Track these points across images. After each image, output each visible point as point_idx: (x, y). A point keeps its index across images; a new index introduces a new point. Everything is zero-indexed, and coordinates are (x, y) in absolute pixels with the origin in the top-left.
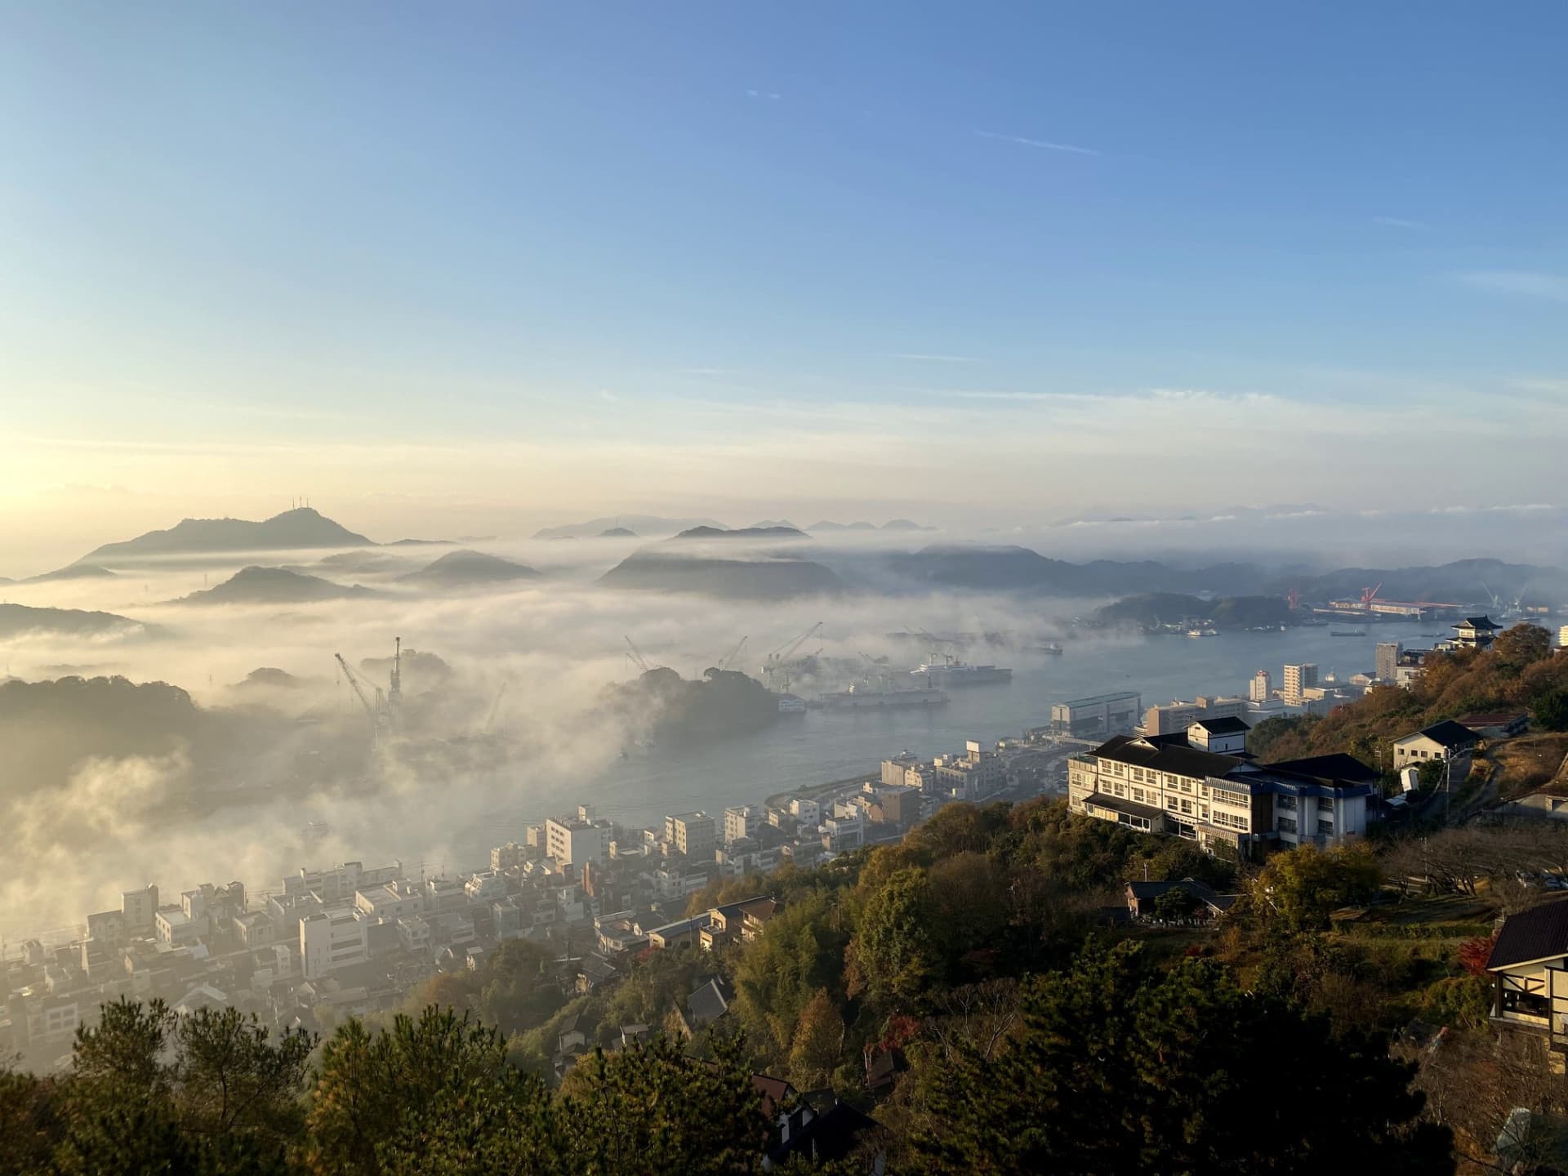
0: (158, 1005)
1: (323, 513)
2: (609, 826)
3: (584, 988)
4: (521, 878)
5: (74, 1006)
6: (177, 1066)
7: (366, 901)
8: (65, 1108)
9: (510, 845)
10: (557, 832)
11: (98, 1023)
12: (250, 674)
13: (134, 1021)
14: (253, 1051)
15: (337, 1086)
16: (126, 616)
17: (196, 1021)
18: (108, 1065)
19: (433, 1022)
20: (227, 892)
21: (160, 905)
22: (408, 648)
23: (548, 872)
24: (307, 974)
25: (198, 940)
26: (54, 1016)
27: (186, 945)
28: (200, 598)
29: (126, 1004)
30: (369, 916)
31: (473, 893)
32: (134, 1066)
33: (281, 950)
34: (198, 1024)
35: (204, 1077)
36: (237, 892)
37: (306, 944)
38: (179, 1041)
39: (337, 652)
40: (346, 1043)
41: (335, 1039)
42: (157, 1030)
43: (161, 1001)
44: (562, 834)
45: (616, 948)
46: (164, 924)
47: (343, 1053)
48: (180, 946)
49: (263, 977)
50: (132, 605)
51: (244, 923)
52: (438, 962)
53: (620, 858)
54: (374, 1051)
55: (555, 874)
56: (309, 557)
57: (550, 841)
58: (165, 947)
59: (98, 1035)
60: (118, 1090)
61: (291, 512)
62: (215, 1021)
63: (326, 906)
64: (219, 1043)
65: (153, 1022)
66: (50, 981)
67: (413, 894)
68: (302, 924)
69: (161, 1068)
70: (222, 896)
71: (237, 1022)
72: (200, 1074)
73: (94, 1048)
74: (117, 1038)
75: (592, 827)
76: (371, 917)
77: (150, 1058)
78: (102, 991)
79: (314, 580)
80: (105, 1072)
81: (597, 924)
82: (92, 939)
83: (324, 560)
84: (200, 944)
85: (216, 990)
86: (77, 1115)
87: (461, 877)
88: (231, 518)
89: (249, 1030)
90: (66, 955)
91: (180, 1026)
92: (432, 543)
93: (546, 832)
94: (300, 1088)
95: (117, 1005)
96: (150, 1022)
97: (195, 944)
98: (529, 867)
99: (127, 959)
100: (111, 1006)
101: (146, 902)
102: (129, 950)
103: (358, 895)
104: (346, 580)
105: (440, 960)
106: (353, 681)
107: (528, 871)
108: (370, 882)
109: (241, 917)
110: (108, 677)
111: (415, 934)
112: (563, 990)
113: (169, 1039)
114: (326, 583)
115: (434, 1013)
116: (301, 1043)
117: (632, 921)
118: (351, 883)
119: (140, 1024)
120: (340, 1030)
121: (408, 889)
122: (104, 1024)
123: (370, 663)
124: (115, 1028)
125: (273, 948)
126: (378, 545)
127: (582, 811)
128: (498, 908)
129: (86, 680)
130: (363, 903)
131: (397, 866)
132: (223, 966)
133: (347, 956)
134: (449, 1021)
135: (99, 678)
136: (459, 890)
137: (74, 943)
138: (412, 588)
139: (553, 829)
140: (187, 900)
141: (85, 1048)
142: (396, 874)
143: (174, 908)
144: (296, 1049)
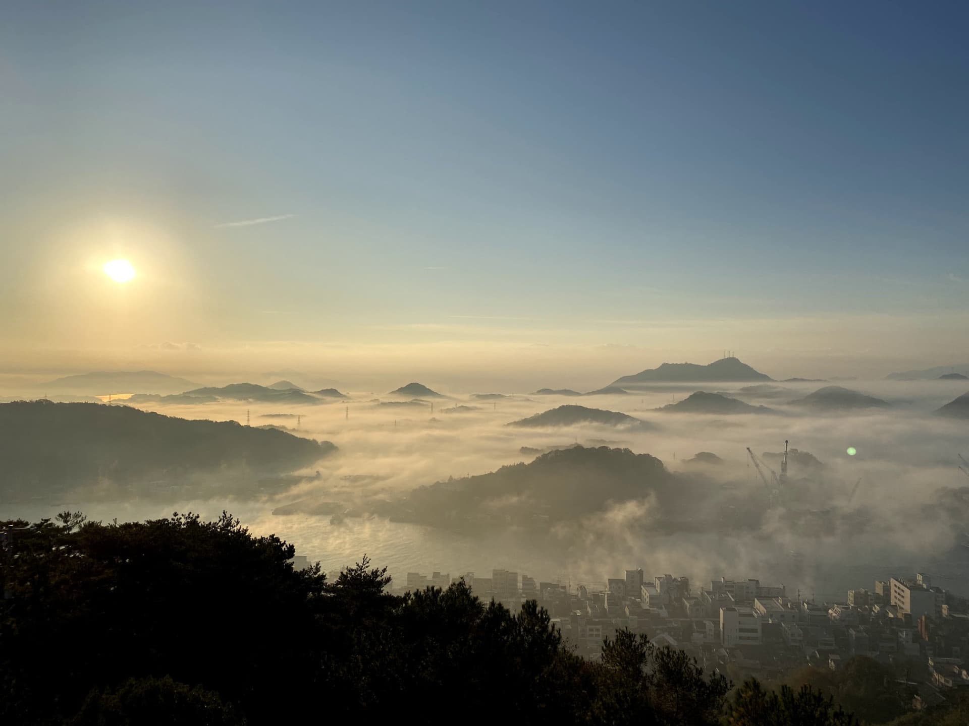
0: (644, 637)
1: (742, 361)
2: (941, 592)
3: (919, 707)
4: (871, 615)
5: (599, 627)
6: (653, 676)
7: (761, 607)
8: (597, 681)
9: (863, 591)
10: (899, 588)
11: (614, 639)
12: (696, 455)
13: (632, 643)
14: (694, 680)
15: (744, 719)
16: (632, 416)
17: (663, 653)
18: (618, 664)
19: (808, 697)
20: (679, 581)
21: (644, 581)
22: (794, 448)
23: (891, 615)
24: (724, 642)
25: (663, 606)
26: (591, 630)
27: (657, 608)
28: (670, 408)
29: (628, 633)
30: (763, 616)
31: (834, 617)
32: (631, 669)
33: (709, 624)
34: (665, 655)
35: (666, 687)
36: (684, 584)
37: (723, 624)
38: (654, 662)
39: (748, 447)
40: (750, 693)
41: (743, 689)
42: (643, 652)
43: (646, 636)
44: (903, 591)
45: (947, 684)
46: (646, 593)
47: (748, 700)
48: (653, 607)
49: (697, 638)
50: (635, 410)
51: (688, 603)
52: (808, 658)
53: (951, 618)
54: (767, 704)
55: (896, 618)
56: (733, 387)
57: (893, 594)
58: (646, 606)
59: (614, 646)
60: (623, 680)
61: (723, 360)
62: (673, 656)
63: (736, 603)
64: (675, 669)
65: (642, 647)
66: (589, 610)
67: (792, 608)
68: (721, 611)
69: (644, 675)
70: (676, 584)
71: (685, 660)
72: (664, 684)
73: (612, 652)
74: (623, 650)
75: (927, 590)
76: (763, 617)
77: (639, 667)
78: (614, 622)
79: (734, 401)
80: (617, 668)
81: (931, 662)
82: (610, 592)
83: (743, 389)
84: (664, 609)
85: (672, 639)
86: (602, 687)
87: (826, 604)
88: (688, 363)
89: (692, 667)
90: (597, 598)
91: (654, 654)
92: (809, 380)
93: (890, 586)
94: (721, 712)
95: (623, 632)
96: (640, 646)
97: (661, 608)
98: (876, 609)
99: (626, 608)
100: (620, 632)
101: (637, 578)
102: (628, 603)
103: (756, 600)
104: (755, 403)
105: (810, 657)
106: (757, 466)
107: (876, 611)
108: (765, 595)
109: (687, 599)
110: (622, 448)
111: (792, 635)
112: (902, 703)
113: (649, 659)
114: (742, 403)
115: (808, 691)
116: (722, 685)
117: (961, 667)
118: (752, 593)
119: (635, 646)
120: (746, 683)
121: (789, 605)
122: (617, 641)
123: (768, 455)
124: (622, 644)
125: (705, 622)
126: (776, 381)
127: (920, 578)
128: (852, 632)
129: (611, 448)
130: (759, 607)
131: (782, 588)
132: (676, 625)
133: (748, 638)
134: (819, 699)
135: (618, 449)
136: (824, 613)
137: (601, 592)
138: (797, 409)
139: (895, 585)
140: (658, 582)
141: (608, 652)
142: (781, 593)
143: (651, 585)
144: (719, 687)
